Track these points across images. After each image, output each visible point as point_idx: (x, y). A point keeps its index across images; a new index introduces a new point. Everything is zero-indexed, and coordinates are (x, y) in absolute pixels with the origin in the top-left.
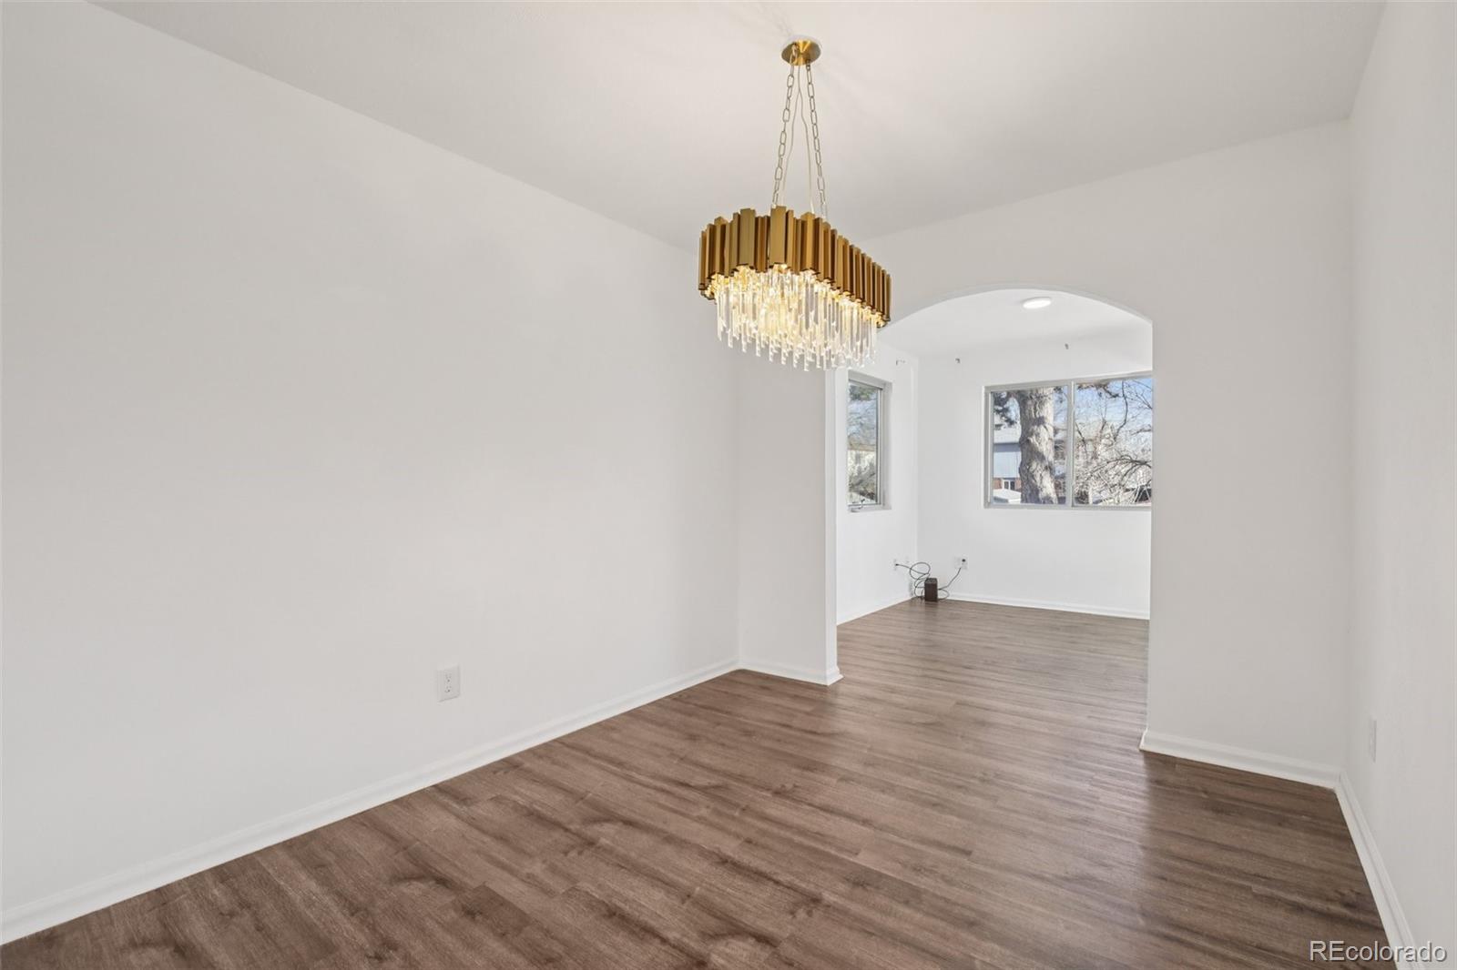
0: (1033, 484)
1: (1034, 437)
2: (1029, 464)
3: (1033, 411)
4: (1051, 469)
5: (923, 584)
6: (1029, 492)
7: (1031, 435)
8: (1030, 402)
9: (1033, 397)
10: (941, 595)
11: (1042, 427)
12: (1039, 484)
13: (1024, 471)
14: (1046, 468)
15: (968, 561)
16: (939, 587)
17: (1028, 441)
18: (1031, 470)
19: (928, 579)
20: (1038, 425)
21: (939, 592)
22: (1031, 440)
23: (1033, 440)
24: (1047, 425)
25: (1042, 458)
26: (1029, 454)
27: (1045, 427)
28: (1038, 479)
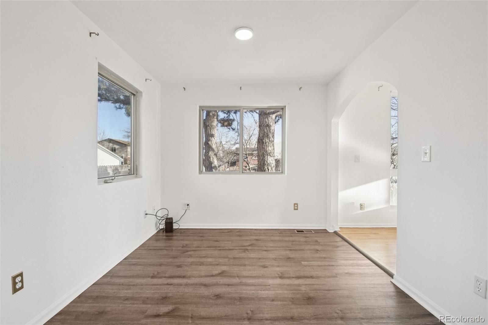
0: (210, 161)
1: (210, 142)
2: (208, 152)
3: (209, 131)
4: (216, 155)
5: (164, 222)
6: (208, 164)
7: (209, 141)
8: (208, 128)
9: (210, 126)
10: (175, 226)
11: (213, 138)
12: (212, 161)
13: (206, 155)
14: (214, 154)
15: (190, 205)
16: (174, 222)
17: (208, 143)
18: (209, 155)
19: (167, 218)
20: (212, 137)
21: (174, 224)
22: (209, 143)
23: (210, 143)
24: (215, 137)
25: (213, 150)
26: (208, 148)
27: (214, 138)
28: (212, 159)
